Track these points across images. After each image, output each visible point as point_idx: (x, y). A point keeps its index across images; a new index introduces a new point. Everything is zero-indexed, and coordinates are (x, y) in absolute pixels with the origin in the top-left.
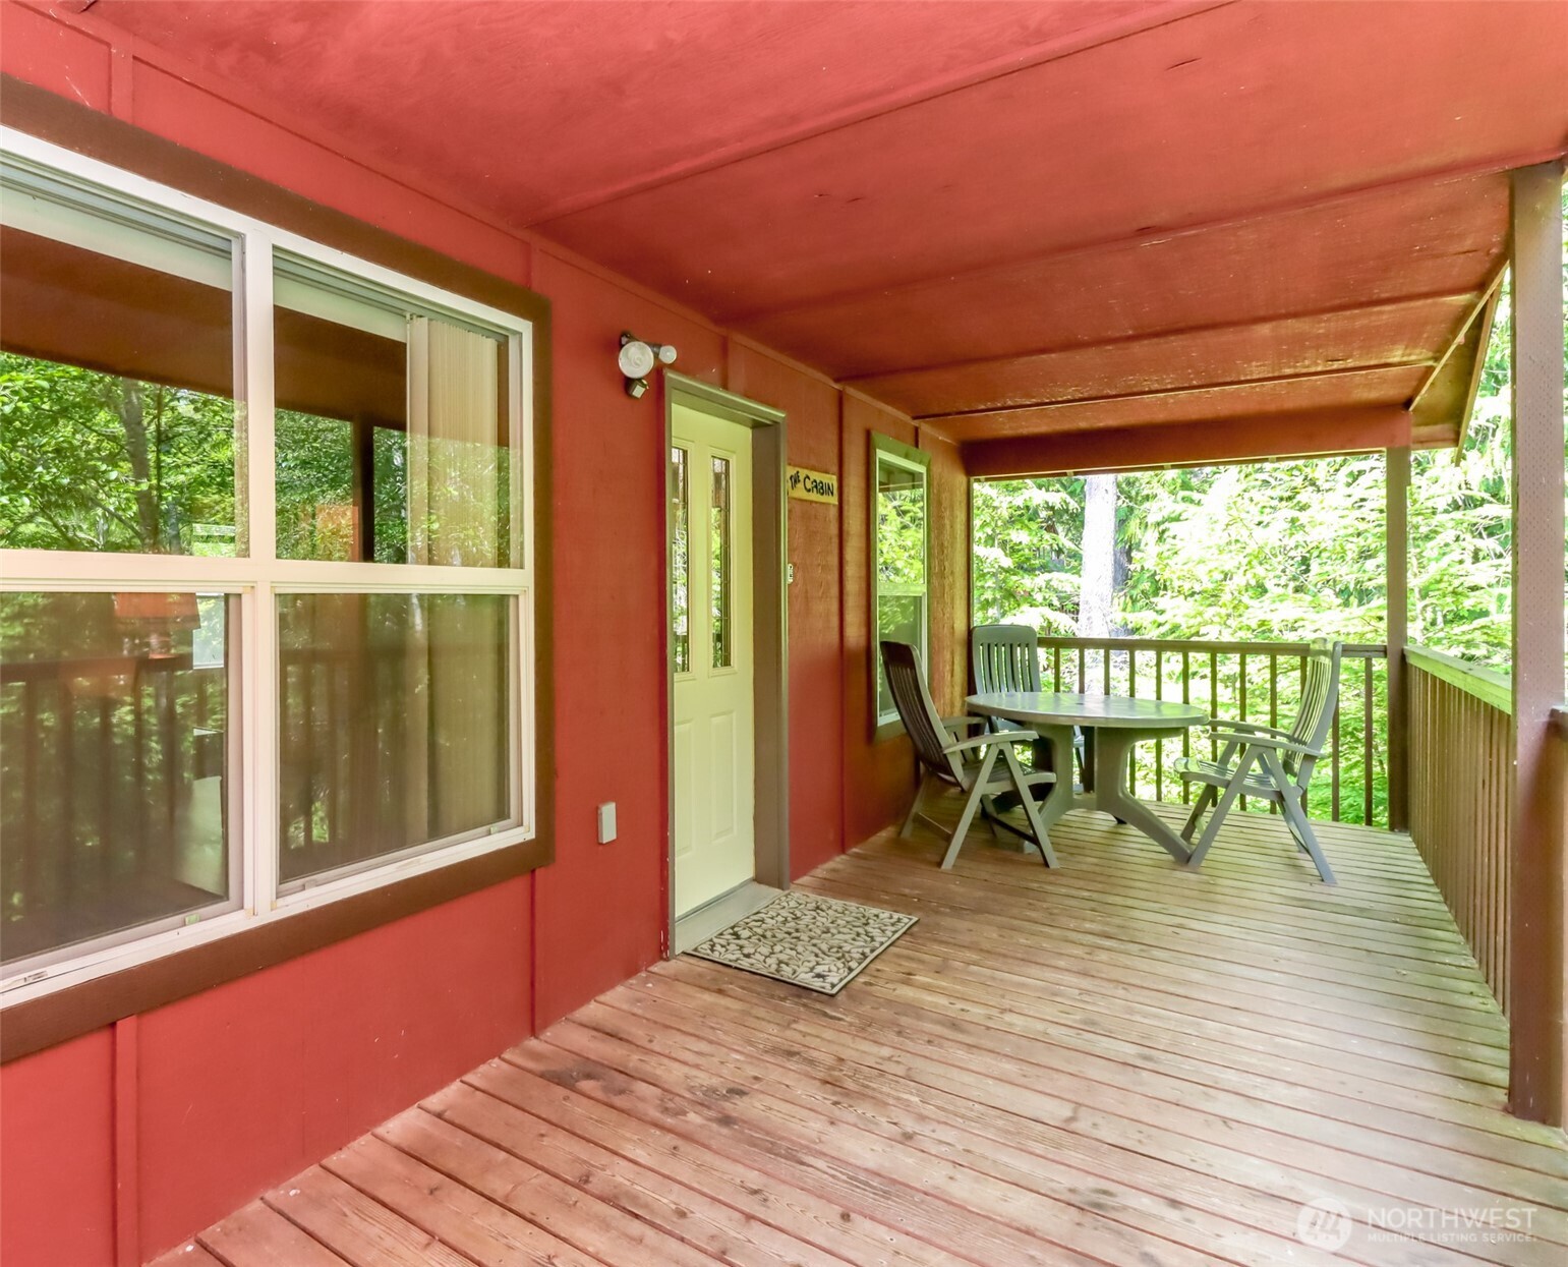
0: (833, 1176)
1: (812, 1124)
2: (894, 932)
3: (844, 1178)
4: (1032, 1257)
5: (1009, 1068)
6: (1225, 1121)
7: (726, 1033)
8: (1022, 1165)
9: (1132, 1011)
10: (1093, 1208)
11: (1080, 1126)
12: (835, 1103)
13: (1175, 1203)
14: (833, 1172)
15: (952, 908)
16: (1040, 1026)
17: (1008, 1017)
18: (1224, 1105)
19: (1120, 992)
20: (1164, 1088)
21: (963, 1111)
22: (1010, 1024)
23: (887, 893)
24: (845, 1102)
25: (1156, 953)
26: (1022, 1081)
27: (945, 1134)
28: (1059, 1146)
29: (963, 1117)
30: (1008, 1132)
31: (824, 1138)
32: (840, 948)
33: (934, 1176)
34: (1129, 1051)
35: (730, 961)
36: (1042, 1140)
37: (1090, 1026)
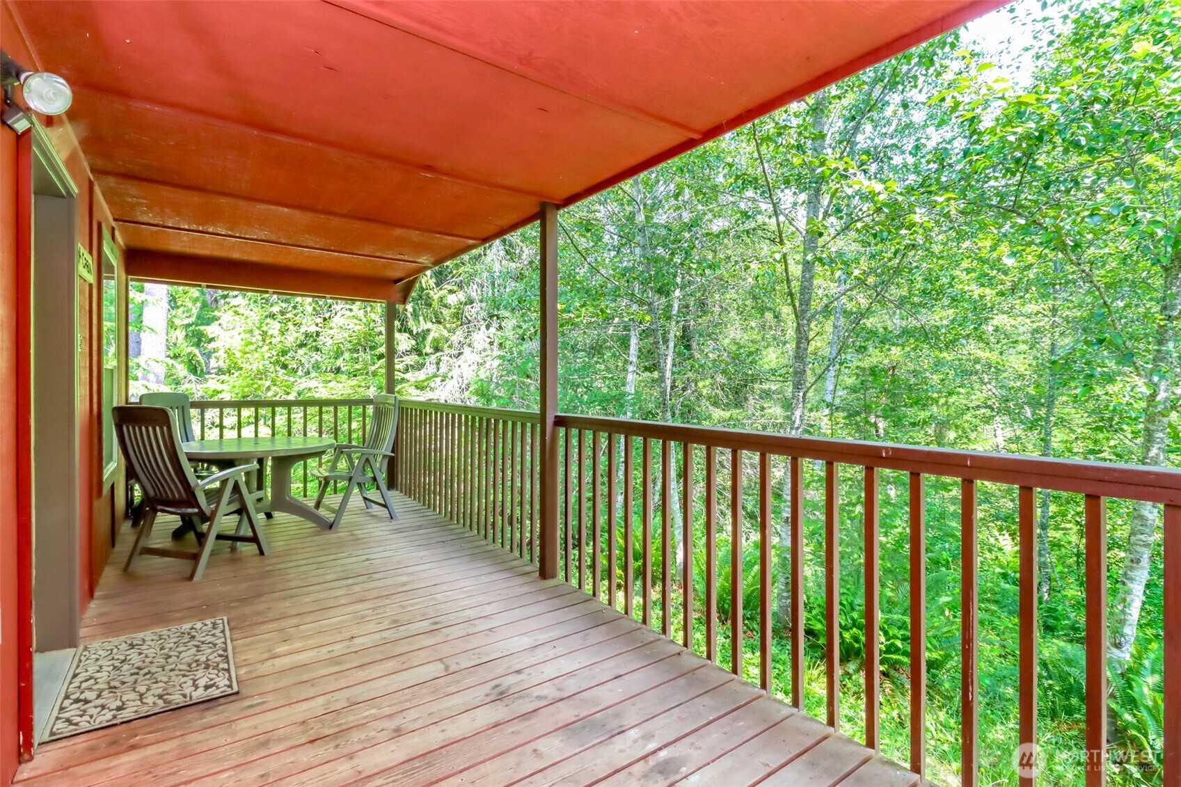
0: (394, 781)
1: (341, 769)
2: (223, 632)
3: (400, 776)
4: (513, 732)
5: (391, 665)
6: (490, 630)
7: (189, 768)
8: (457, 701)
9: (403, 607)
10: (501, 696)
11: (453, 668)
12: (337, 746)
13: (519, 672)
14: (391, 779)
15: (238, 601)
16: (377, 636)
17: (357, 641)
18: (482, 625)
19: (387, 601)
20: (457, 632)
21: (403, 698)
22: (363, 644)
23: (176, 611)
24: (341, 742)
25: (376, 576)
26: (405, 666)
27: (412, 714)
28: (458, 682)
29: (406, 701)
30: (433, 692)
31: (359, 769)
32: (196, 661)
33: (434, 737)
34: (425, 625)
35: (108, 721)
36: (449, 685)
37: (396, 624)
